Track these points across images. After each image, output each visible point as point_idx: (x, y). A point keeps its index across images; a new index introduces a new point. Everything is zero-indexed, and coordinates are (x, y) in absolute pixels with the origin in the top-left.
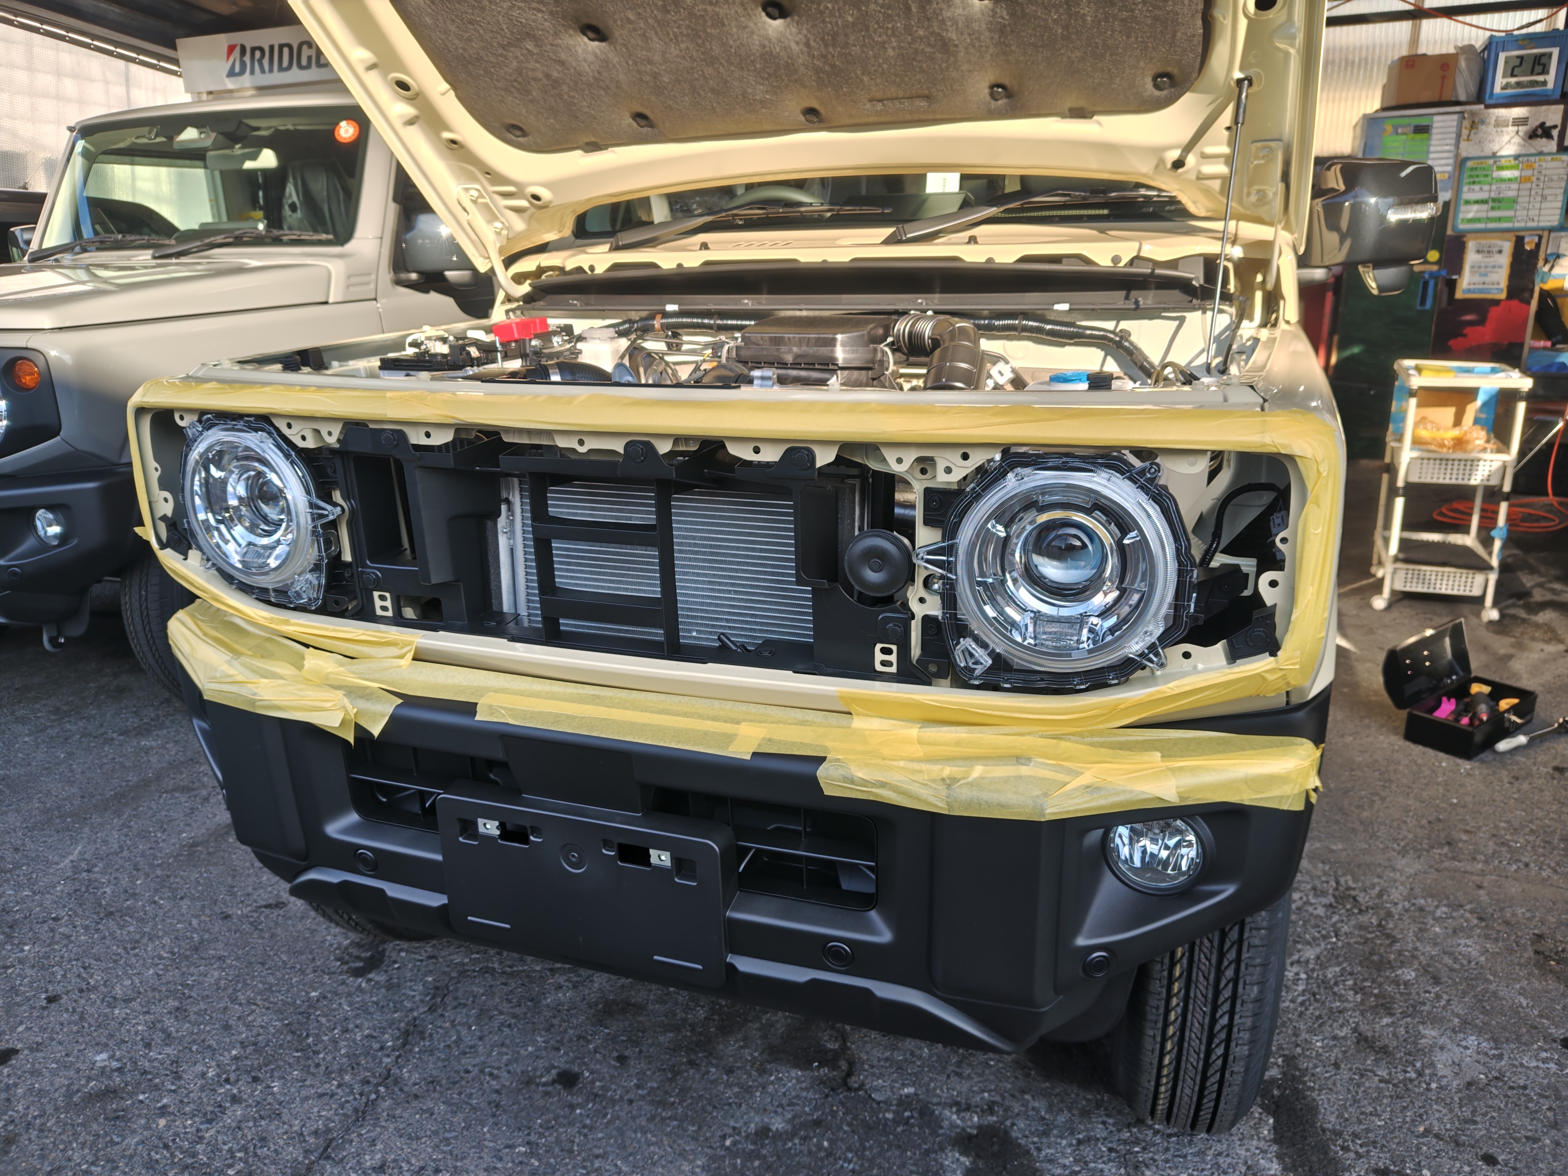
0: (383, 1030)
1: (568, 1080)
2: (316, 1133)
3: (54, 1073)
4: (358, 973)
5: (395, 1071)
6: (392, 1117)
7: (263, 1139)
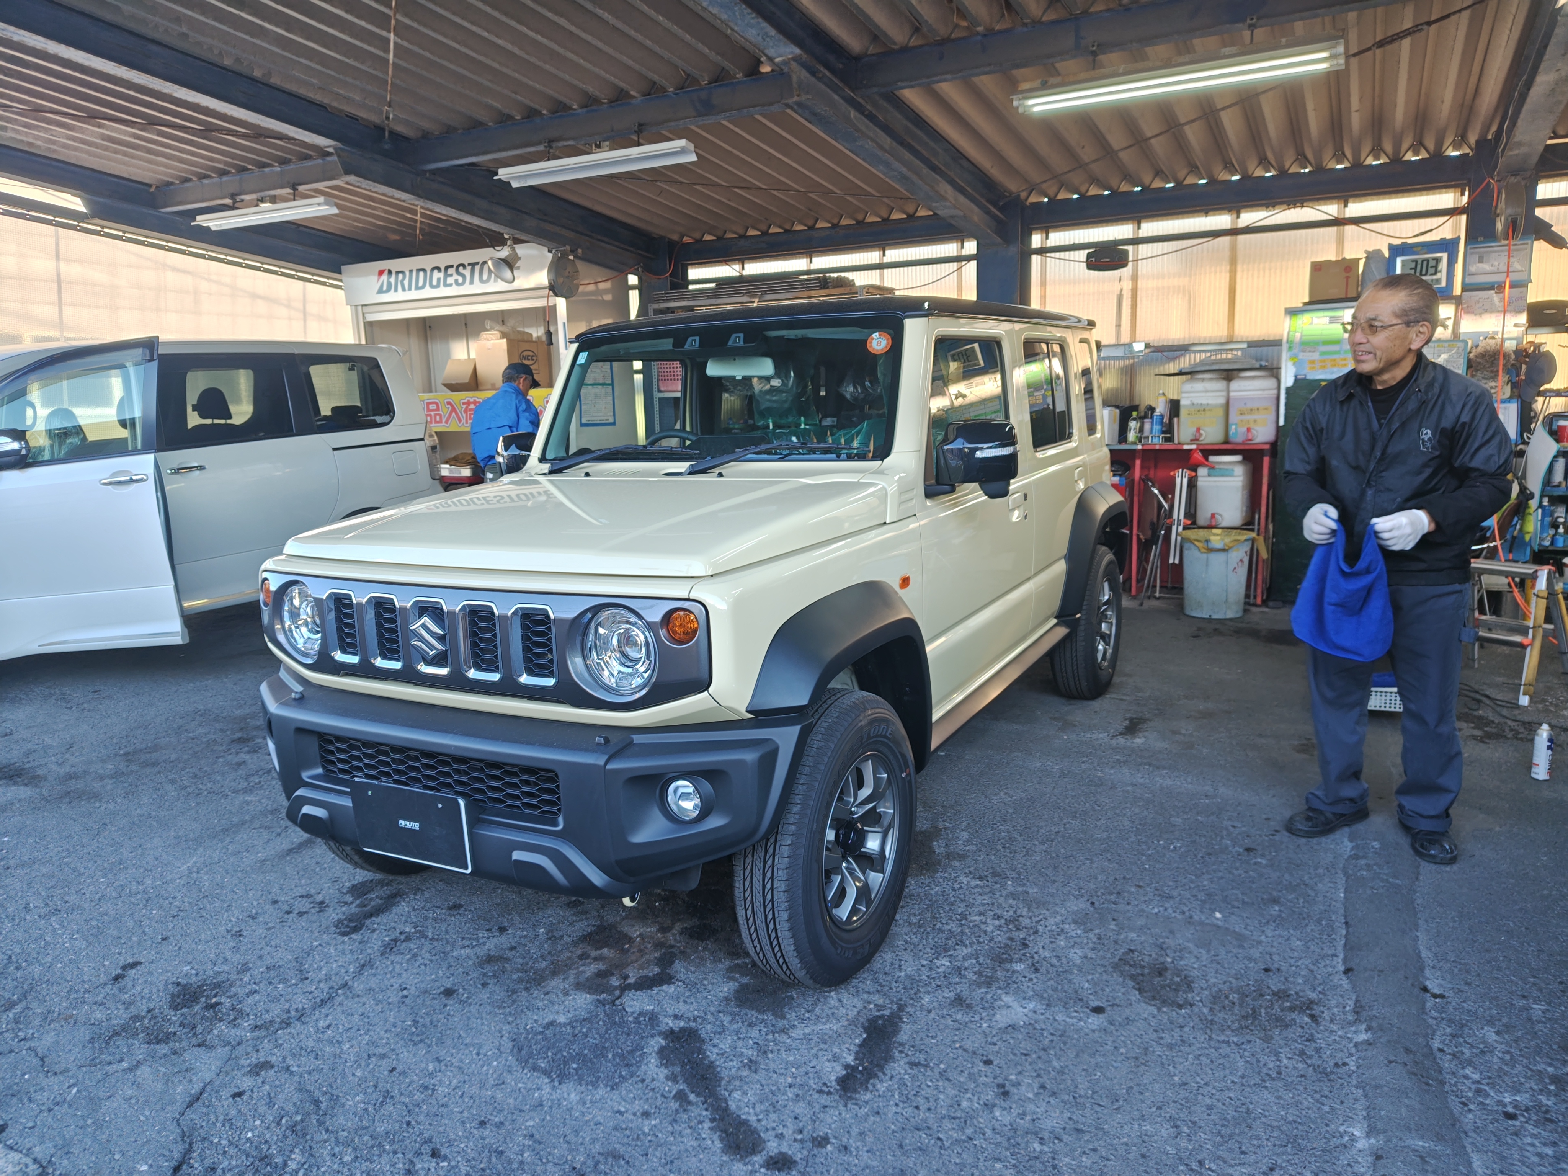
0: (350, 963)
1: (449, 993)
2: (297, 1010)
3: (161, 974)
4: (344, 934)
5: (350, 983)
6: (341, 1004)
7: (267, 1011)
